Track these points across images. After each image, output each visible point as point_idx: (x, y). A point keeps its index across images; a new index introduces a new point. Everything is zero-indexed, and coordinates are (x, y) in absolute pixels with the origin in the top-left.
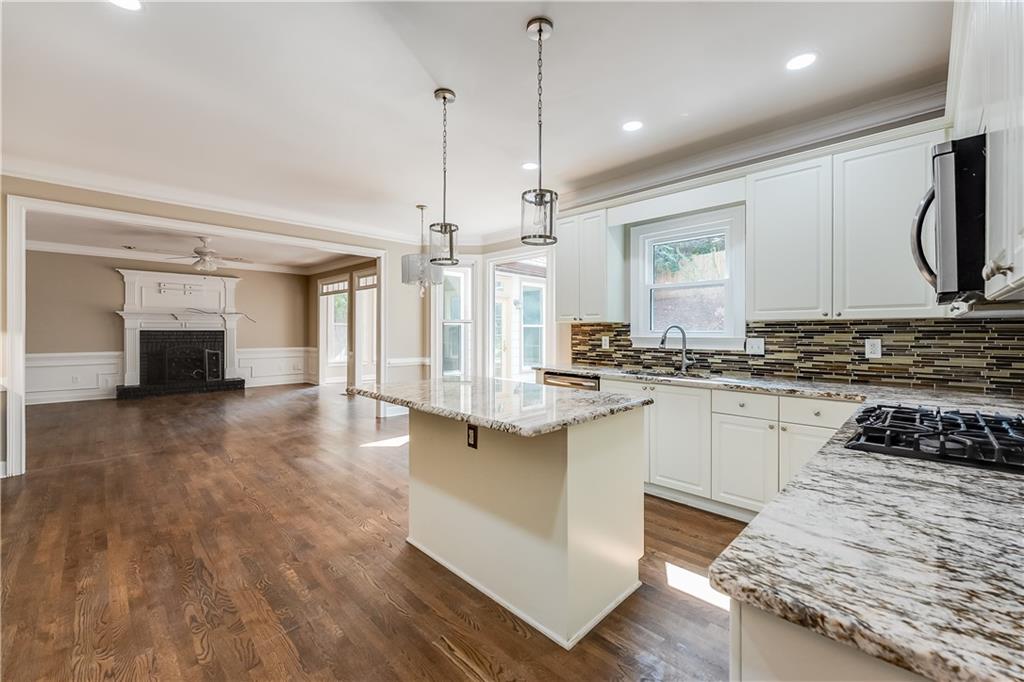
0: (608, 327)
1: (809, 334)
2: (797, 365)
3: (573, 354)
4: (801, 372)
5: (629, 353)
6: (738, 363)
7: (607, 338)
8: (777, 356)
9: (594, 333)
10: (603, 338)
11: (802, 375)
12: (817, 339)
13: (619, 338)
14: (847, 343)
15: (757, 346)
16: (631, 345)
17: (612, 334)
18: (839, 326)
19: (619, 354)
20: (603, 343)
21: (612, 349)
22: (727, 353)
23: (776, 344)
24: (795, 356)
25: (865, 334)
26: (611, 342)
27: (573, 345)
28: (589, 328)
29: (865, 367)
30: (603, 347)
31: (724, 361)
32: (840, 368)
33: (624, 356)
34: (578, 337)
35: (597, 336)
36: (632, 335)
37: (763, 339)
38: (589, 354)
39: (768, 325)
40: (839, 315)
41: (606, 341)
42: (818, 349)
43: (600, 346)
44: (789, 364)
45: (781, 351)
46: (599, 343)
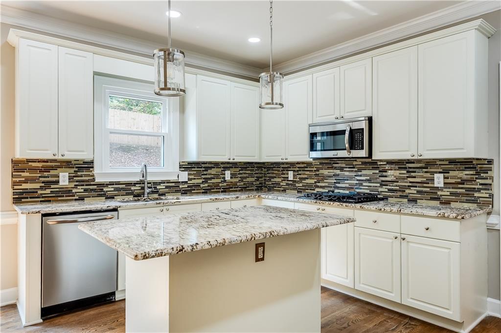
0: (67, 164)
1: (207, 169)
2: (202, 186)
3: (14, 194)
4: (204, 189)
5: (91, 187)
6: (175, 188)
7: (67, 174)
8: (193, 181)
9: (47, 169)
10: (61, 174)
11: (204, 191)
12: (209, 171)
13: (79, 173)
14: (219, 173)
15: (184, 176)
16: (94, 180)
17: (72, 170)
18: (216, 165)
19: (80, 189)
20: (61, 179)
21: (72, 185)
22: (169, 182)
23: (192, 175)
24: (200, 181)
25: (225, 169)
26: (71, 179)
27: (14, 184)
28: (40, 165)
29: (225, 184)
30: (61, 183)
31: (167, 187)
32: (217, 185)
33: (85, 190)
34: (23, 174)
35: (52, 172)
36: (96, 171)
37: (187, 172)
38: (40, 192)
39: (189, 163)
40: (234, 159)
41: (64, 178)
42: (209, 176)
43: (57, 182)
44: (198, 186)
45: (195, 179)
46: (54, 179)
